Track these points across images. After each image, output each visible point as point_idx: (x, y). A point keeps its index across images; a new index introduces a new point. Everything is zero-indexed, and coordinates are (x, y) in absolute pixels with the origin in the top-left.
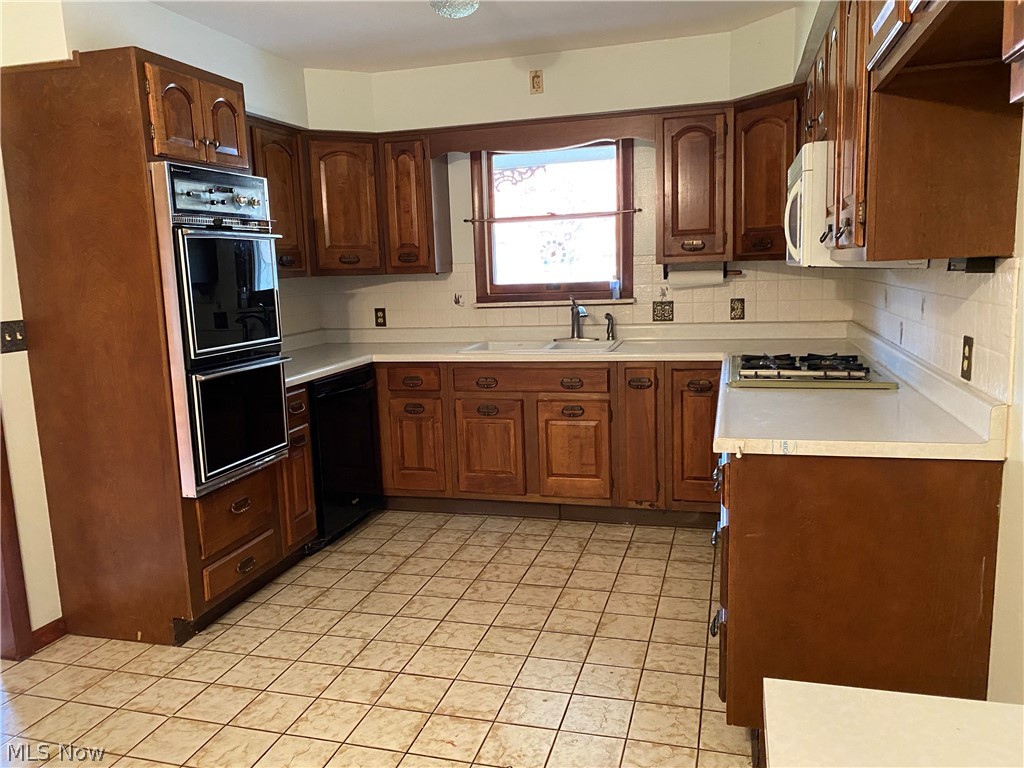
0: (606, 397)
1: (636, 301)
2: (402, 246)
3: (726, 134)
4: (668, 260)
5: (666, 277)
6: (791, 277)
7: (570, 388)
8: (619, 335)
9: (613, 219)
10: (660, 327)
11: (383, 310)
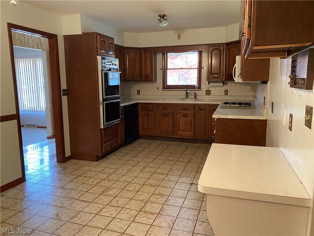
0: (193, 112)
1: (201, 90)
2: (145, 75)
3: (224, 50)
4: (209, 80)
5: (209, 84)
6: (239, 85)
7: (185, 110)
8: (197, 98)
9: (197, 70)
10: (207, 96)
11: (139, 91)
